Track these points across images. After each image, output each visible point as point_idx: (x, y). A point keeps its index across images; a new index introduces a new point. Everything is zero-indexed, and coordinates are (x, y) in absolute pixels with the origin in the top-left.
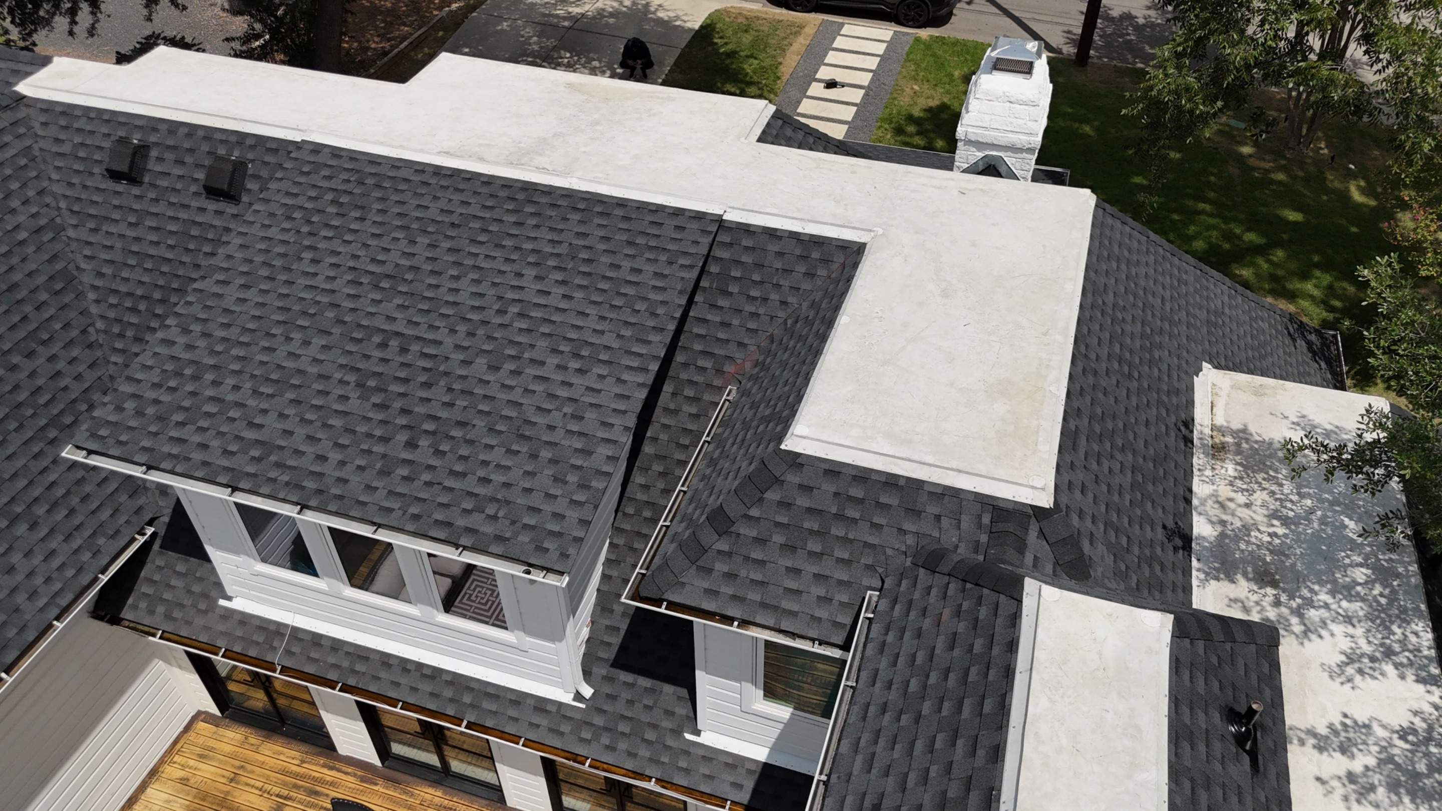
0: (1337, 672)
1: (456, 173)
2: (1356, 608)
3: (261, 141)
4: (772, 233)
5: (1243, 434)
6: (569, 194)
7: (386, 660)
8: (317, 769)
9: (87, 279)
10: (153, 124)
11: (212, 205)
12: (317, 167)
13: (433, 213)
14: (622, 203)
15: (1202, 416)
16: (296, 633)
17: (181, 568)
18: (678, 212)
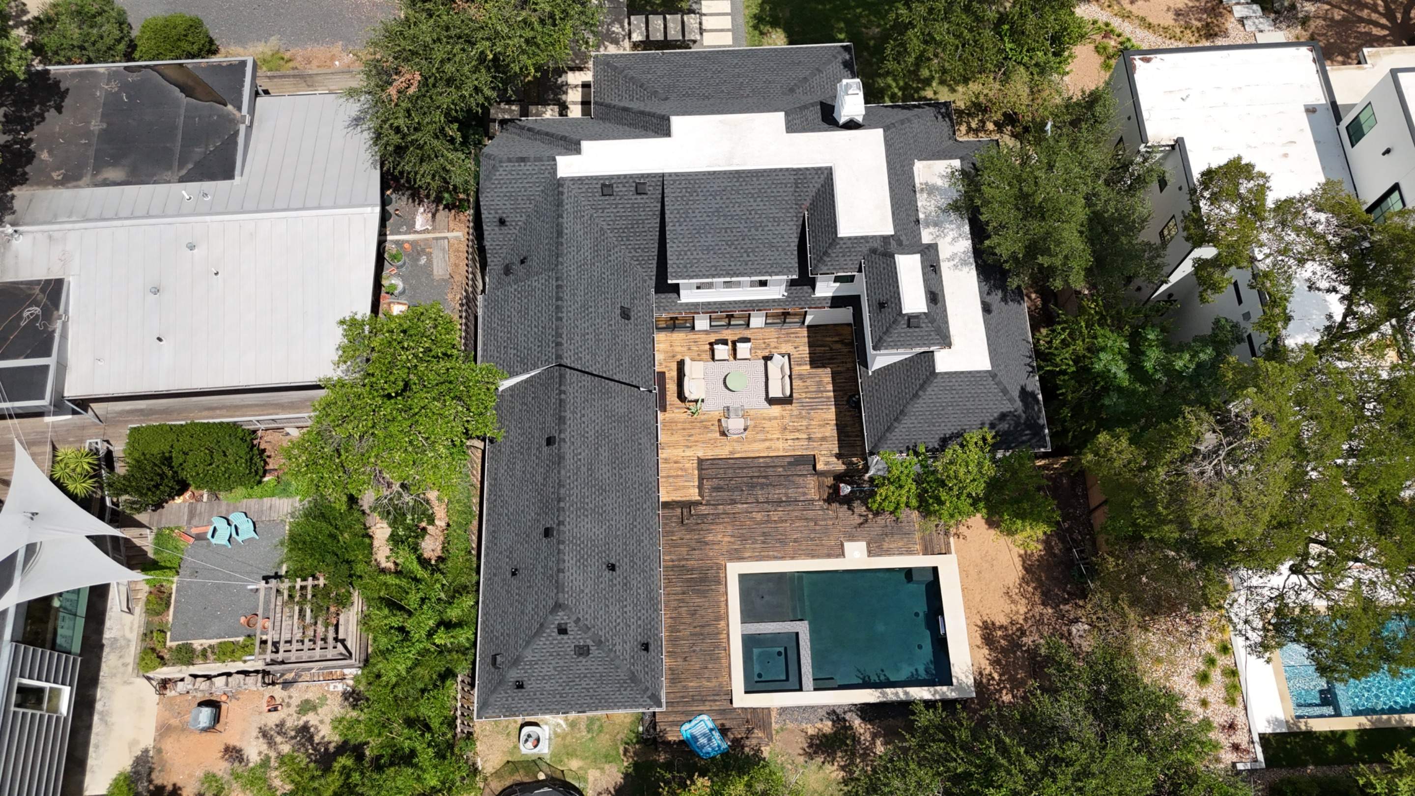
0: (951, 243)
1: (715, 172)
2: (954, 226)
3: (649, 175)
4: (807, 169)
5: (926, 184)
6: (750, 171)
7: (730, 303)
8: (691, 336)
9: (605, 227)
10: (611, 177)
11: (639, 197)
12: (675, 181)
13: (716, 188)
14: (765, 171)
15: (917, 181)
16: (703, 304)
17: (663, 296)
18: (781, 170)
